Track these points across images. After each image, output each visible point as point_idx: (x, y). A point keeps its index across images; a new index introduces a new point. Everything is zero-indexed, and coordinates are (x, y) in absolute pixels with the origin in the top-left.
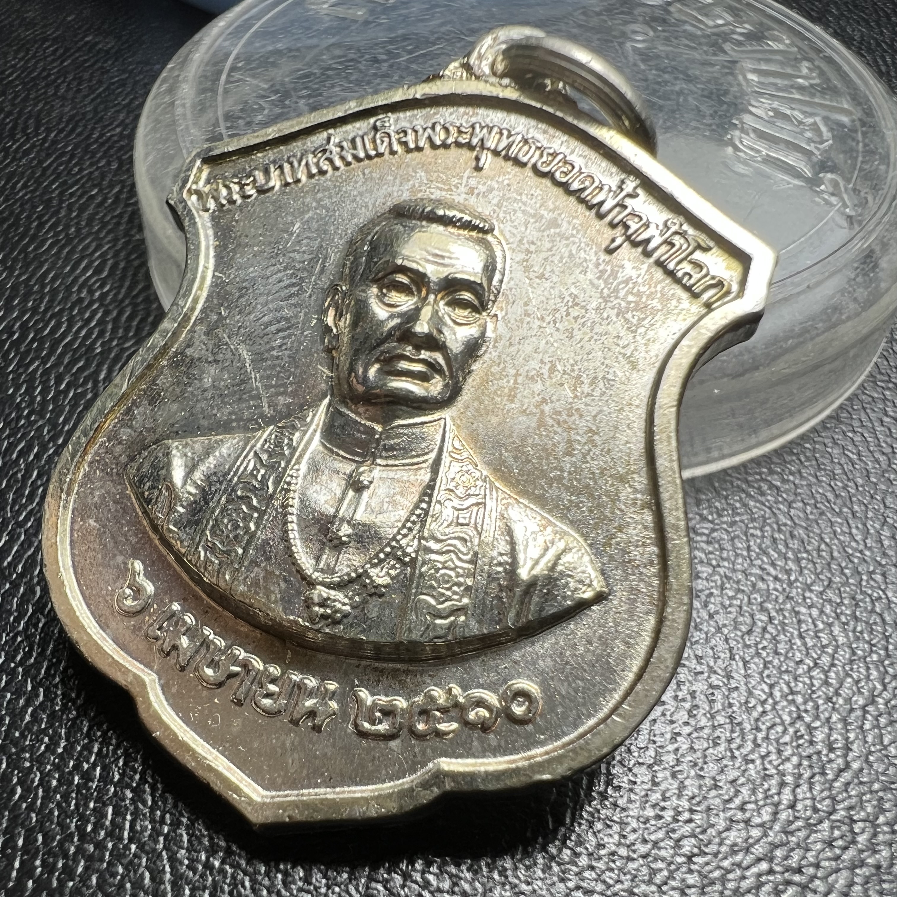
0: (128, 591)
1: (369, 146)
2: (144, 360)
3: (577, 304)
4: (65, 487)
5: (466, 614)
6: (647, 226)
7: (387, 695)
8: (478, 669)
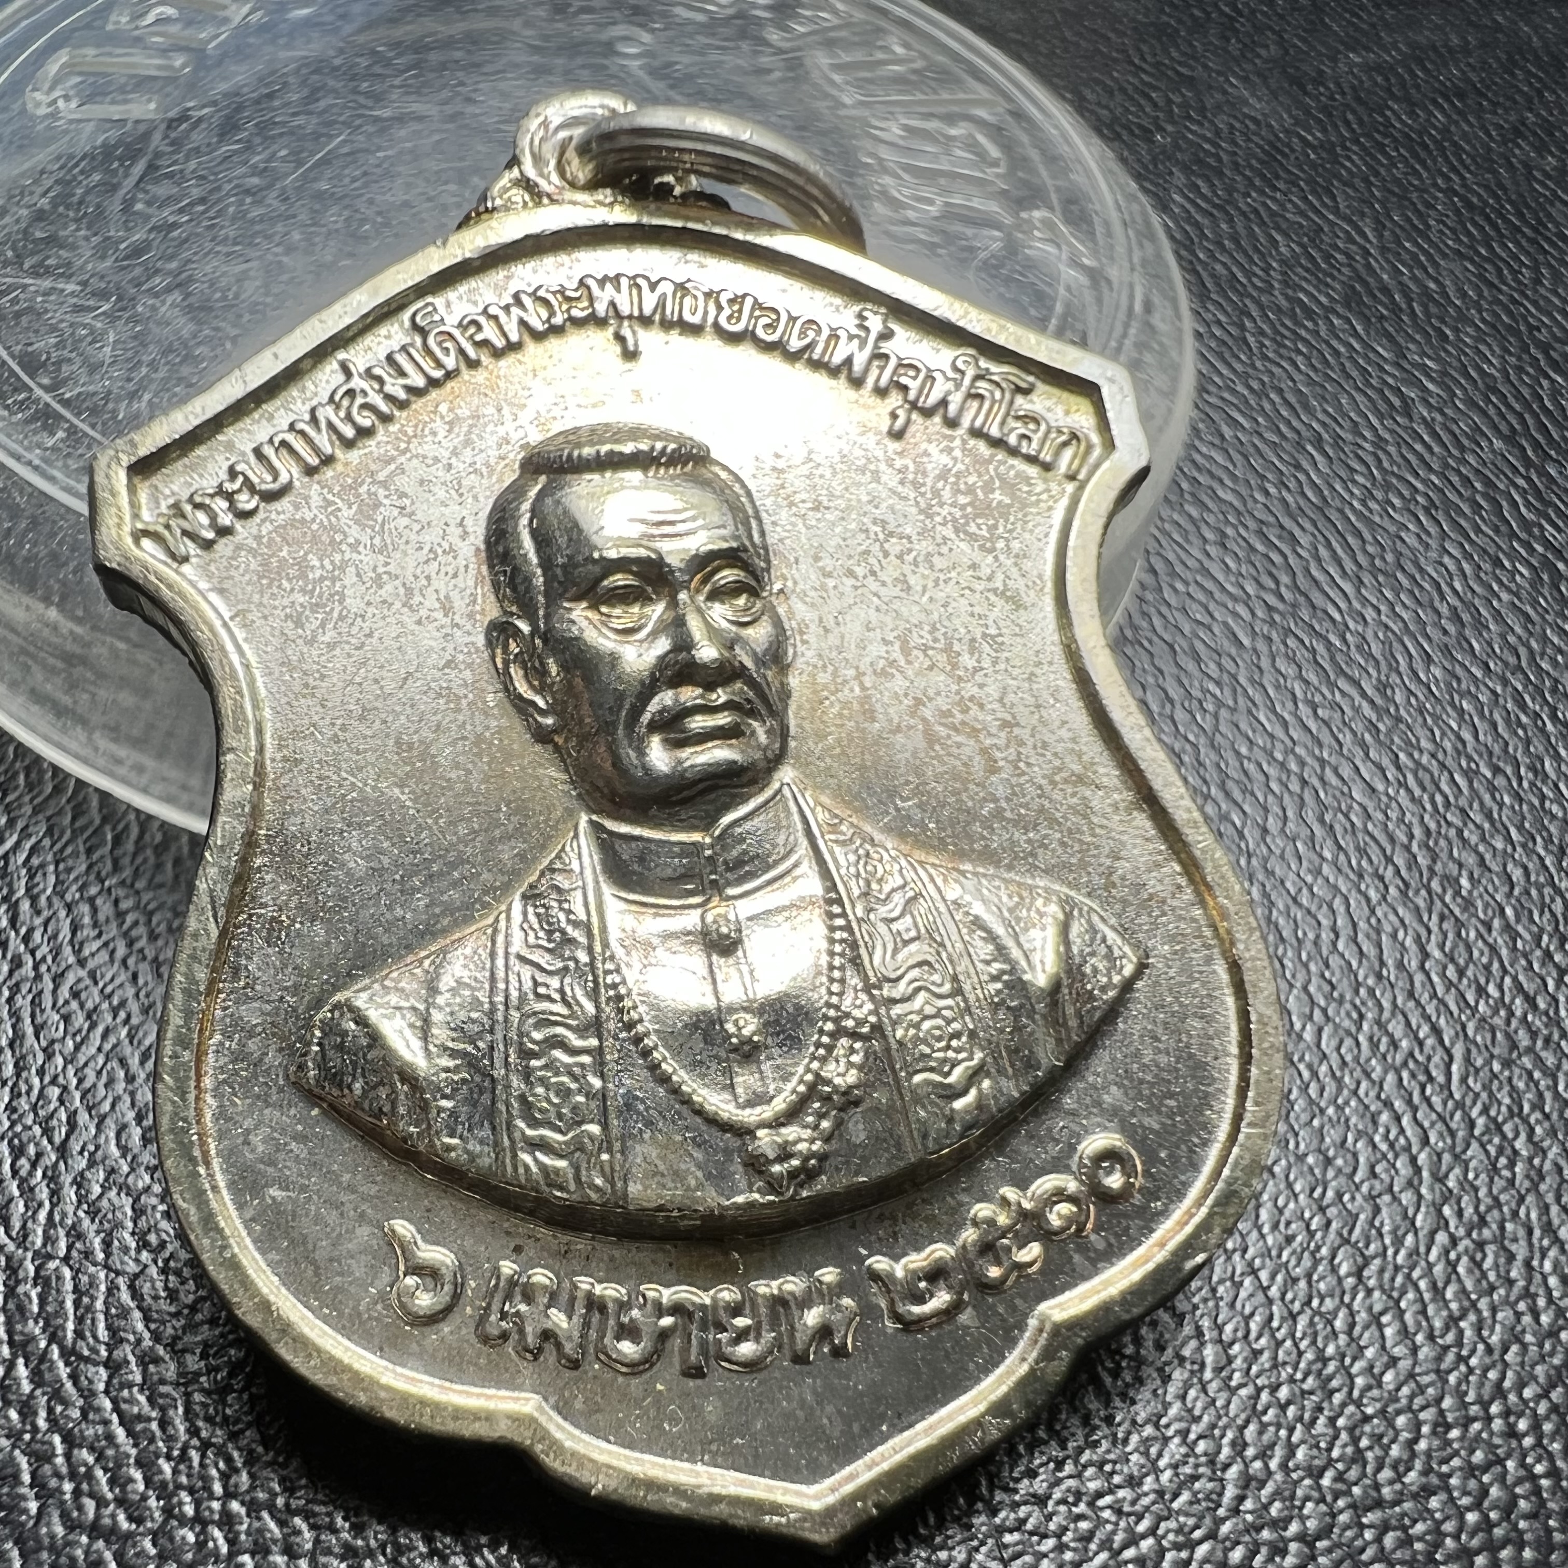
0: (410, 1281)
1: (427, 365)
2: (224, 871)
3: (891, 534)
4: (197, 1153)
5: (988, 1075)
6: (930, 378)
7: (918, 1249)
8: (1025, 1149)
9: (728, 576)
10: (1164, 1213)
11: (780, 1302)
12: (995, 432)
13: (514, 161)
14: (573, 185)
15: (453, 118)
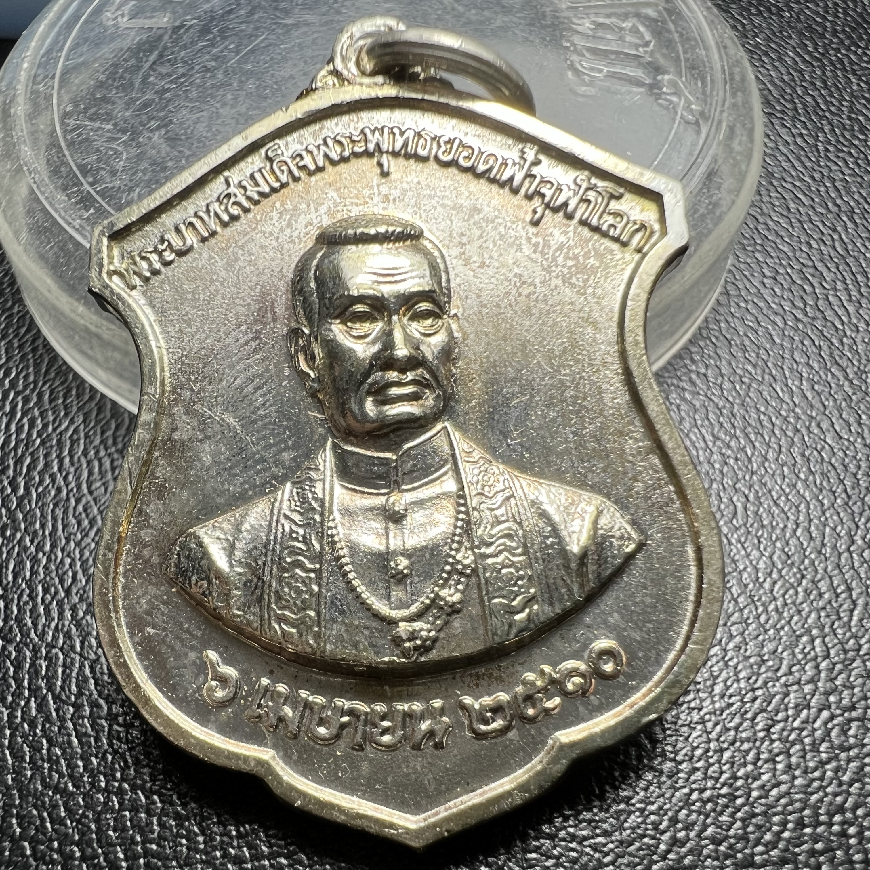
0: (214, 683)
1: (271, 179)
2: (137, 459)
3: (524, 283)
4: (111, 607)
5: (537, 602)
6: (559, 189)
7: (490, 695)
8: (558, 644)
9: (424, 306)
10: (636, 689)
11: (408, 715)
12: (594, 222)
13: (331, 60)
14: (363, 73)
15: (326, 23)
